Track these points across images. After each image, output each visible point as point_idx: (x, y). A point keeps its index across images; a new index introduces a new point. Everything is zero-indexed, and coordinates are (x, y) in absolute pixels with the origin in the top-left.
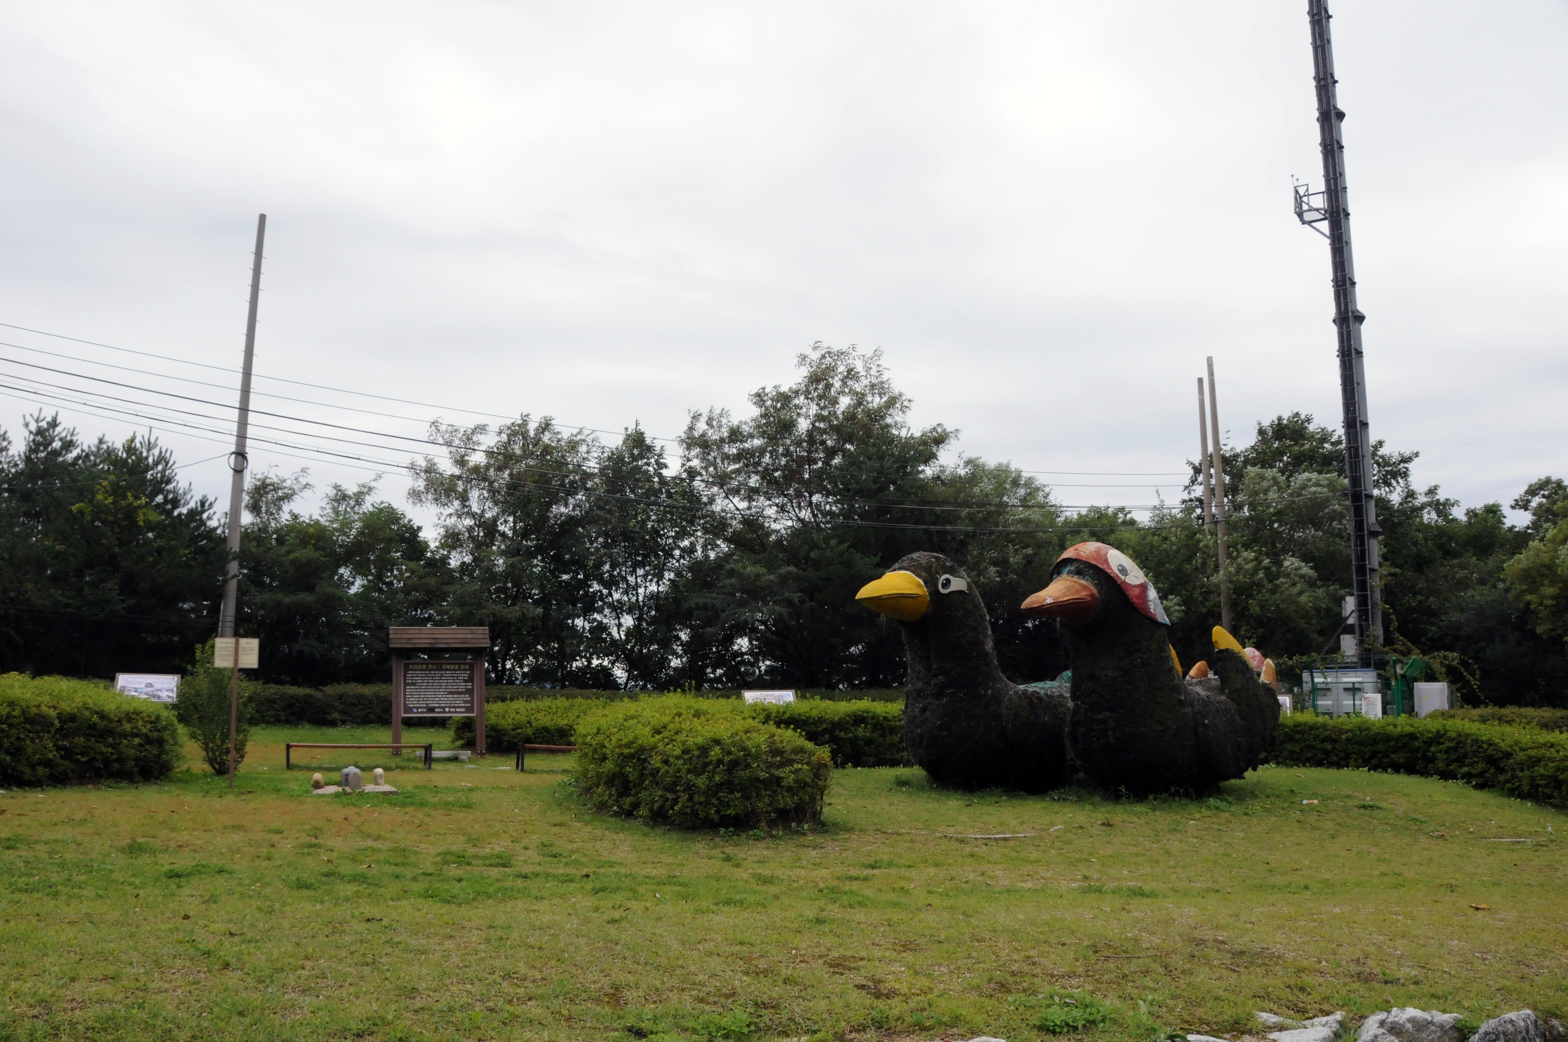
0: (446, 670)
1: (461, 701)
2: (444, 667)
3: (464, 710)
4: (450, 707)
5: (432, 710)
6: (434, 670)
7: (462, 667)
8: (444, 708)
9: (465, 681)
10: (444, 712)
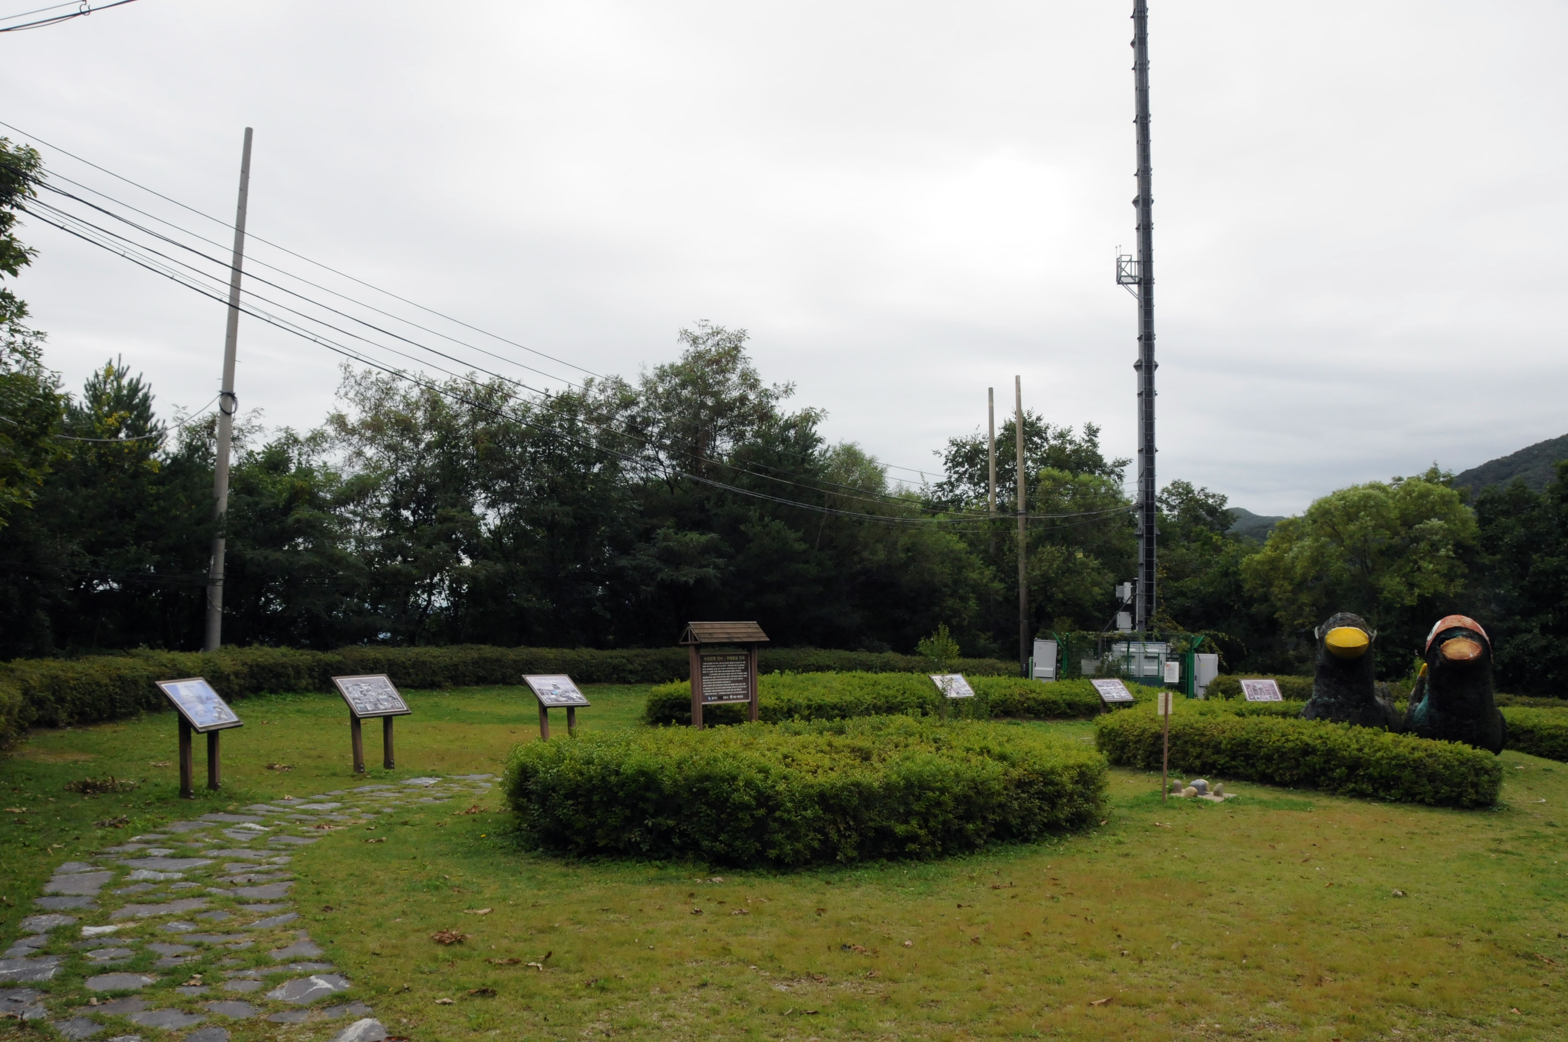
0: (730, 661)
1: (740, 688)
2: (728, 658)
3: (742, 696)
4: (733, 695)
5: (720, 698)
6: (722, 661)
7: (741, 658)
8: (729, 695)
9: (743, 671)
10: (729, 699)
